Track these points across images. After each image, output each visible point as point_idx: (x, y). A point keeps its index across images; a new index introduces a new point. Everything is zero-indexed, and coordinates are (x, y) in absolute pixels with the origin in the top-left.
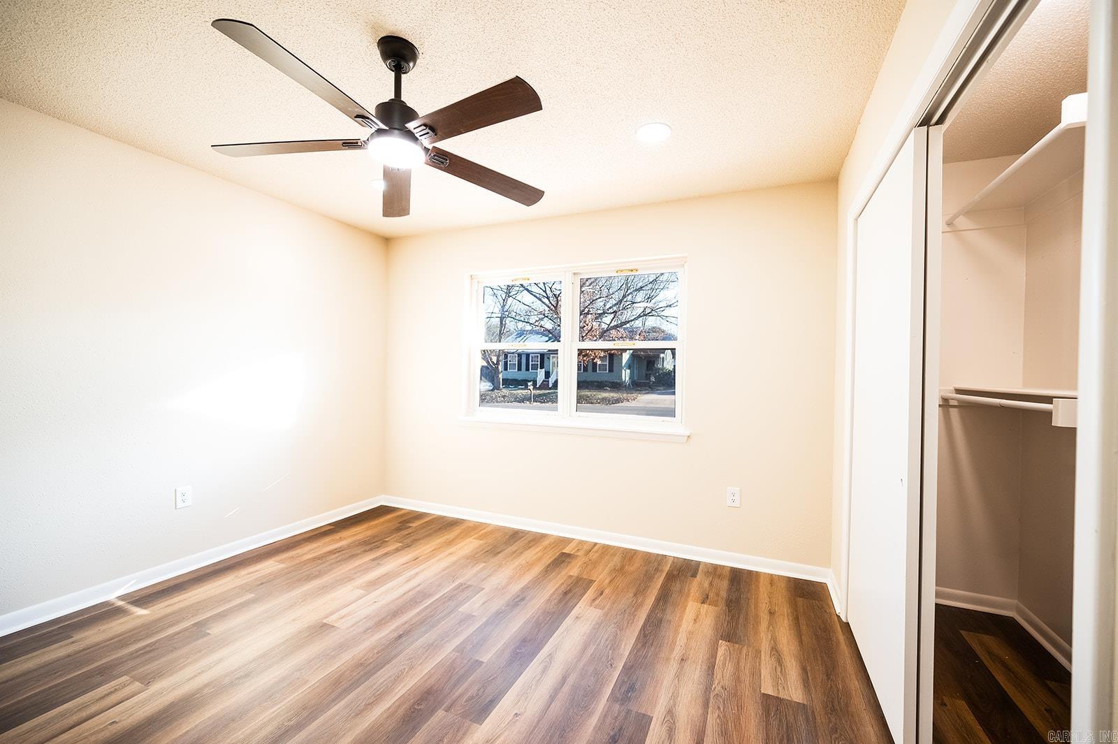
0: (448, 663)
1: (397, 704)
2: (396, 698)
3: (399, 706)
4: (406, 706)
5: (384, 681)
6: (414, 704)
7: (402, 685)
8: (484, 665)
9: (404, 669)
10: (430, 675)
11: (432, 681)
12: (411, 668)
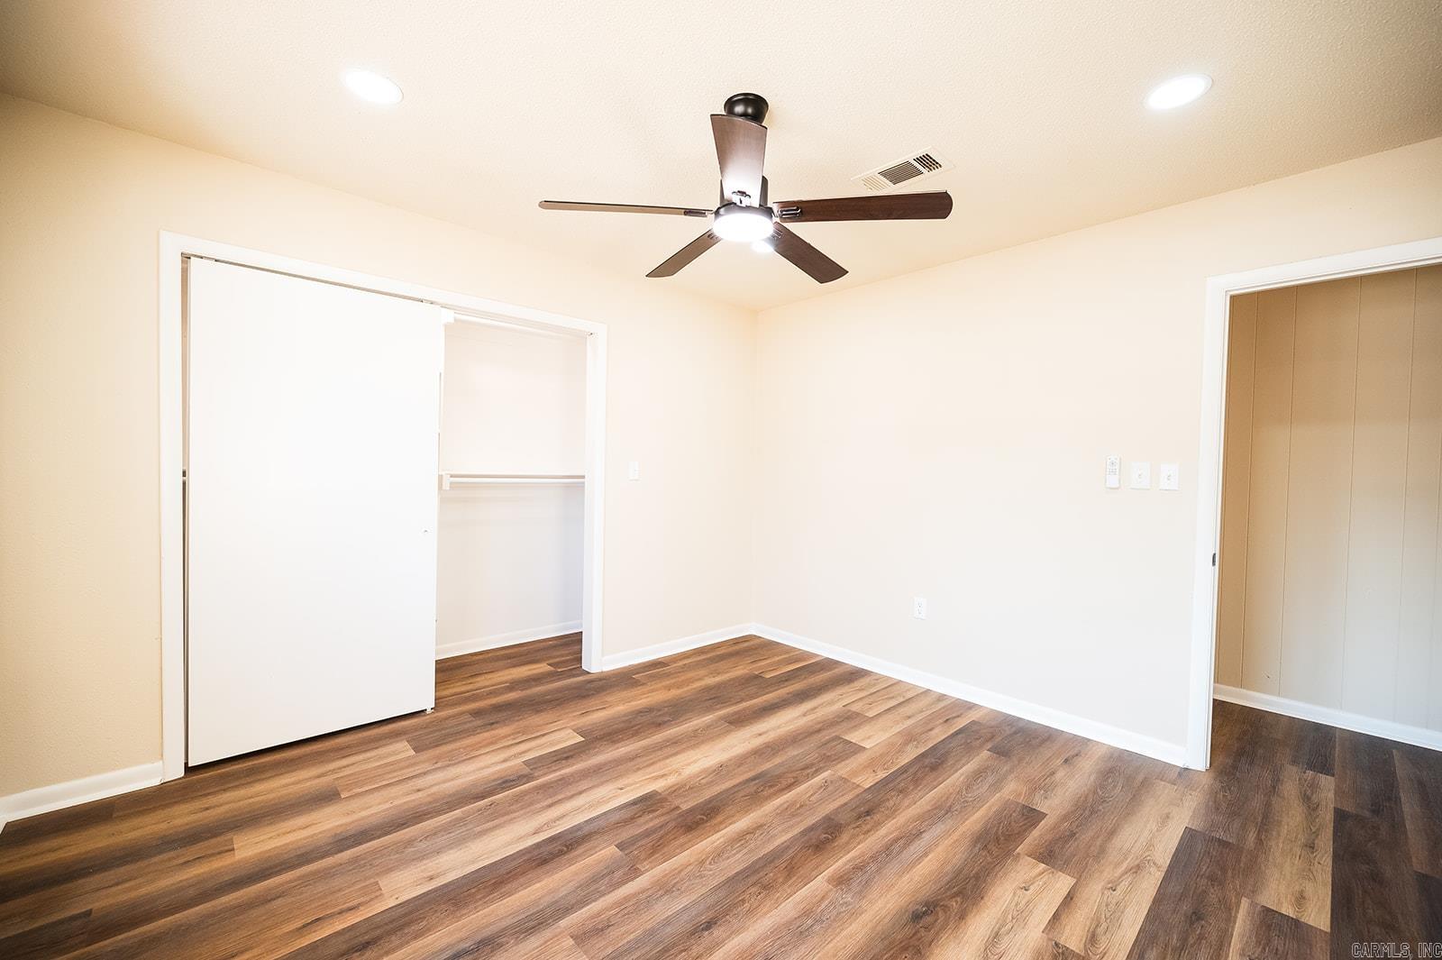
0: (657, 855)
1: (722, 826)
2: (723, 832)
3: (721, 823)
4: (715, 821)
5: (735, 855)
6: (707, 821)
7: (715, 844)
8: (617, 843)
9: (710, 863)
10: (683, 848)
11: (682, 840)
12: (702, 862)
